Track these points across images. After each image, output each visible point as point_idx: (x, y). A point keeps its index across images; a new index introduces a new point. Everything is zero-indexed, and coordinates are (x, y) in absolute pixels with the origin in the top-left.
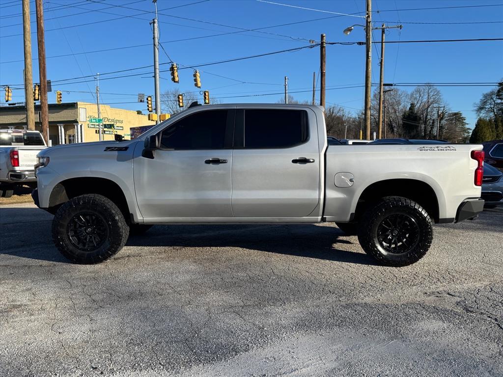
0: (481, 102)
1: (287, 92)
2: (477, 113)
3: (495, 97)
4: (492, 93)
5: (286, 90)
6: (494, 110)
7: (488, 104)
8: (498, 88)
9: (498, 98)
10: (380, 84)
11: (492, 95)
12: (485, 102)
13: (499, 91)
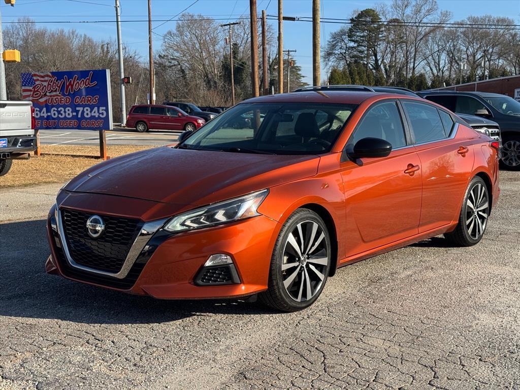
0: (328, 45)
1: (119, 20)
2: (325, 61)
3: (346, 39)
4: (342, 33)
5: (117, 16)
6: (345, 57)
7: (338, 48)
8: (350, 26)
9: (350, 40)
10: (279, 16)
11: (342, 35)
12: (333, 46)
13: (351, 30)
